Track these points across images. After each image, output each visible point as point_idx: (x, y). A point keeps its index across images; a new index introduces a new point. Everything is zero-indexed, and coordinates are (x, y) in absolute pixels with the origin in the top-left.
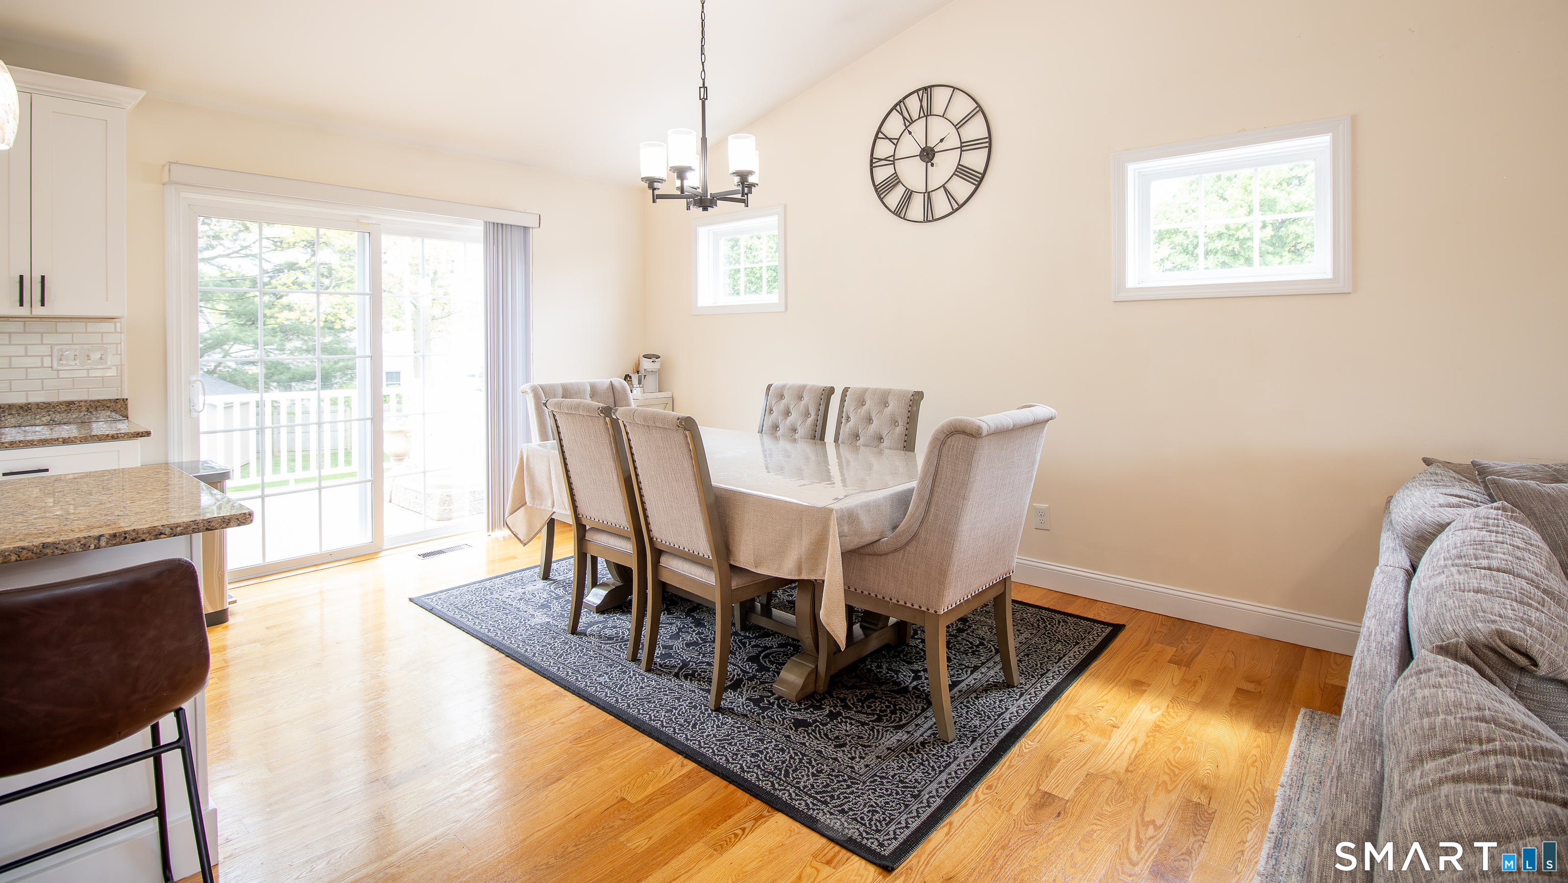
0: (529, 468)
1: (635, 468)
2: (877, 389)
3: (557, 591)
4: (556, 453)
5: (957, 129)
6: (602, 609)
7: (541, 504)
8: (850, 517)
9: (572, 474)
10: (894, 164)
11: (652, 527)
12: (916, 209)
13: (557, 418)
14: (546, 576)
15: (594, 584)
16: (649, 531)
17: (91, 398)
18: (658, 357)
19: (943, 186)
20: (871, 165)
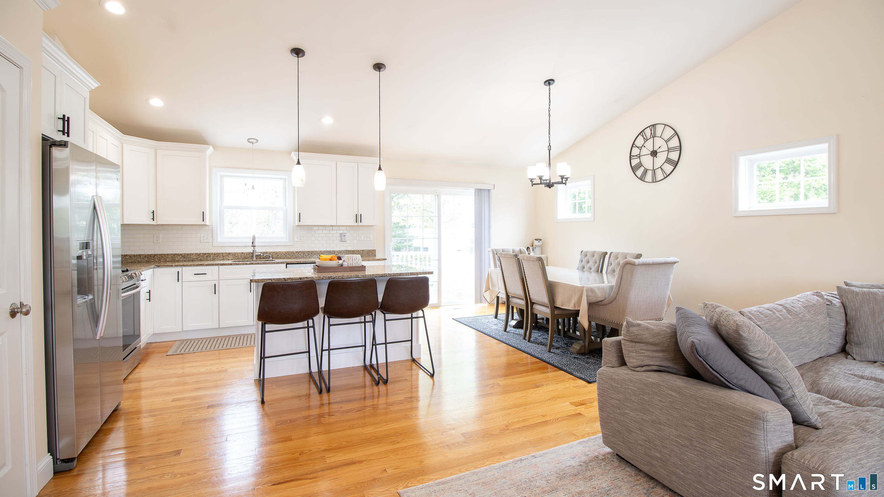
0: (491, 277)
1: (525, 275)
2: (623, 253)
3: (500, 322)
4: (500, 271)
5: (666, 143)
6: (515, 327)
7: (495, 289)
8: (592, 290)
9: (505, 278)
10: (640, 158)
11: (530, 294)
12: (649, 177)
13: (500, 258)
14: (496, 317)
15: (513, 319)
16: (529, 296)
17: (367, 249)
18: (541, 240)
19: (660, 167)
20: (630, 158)
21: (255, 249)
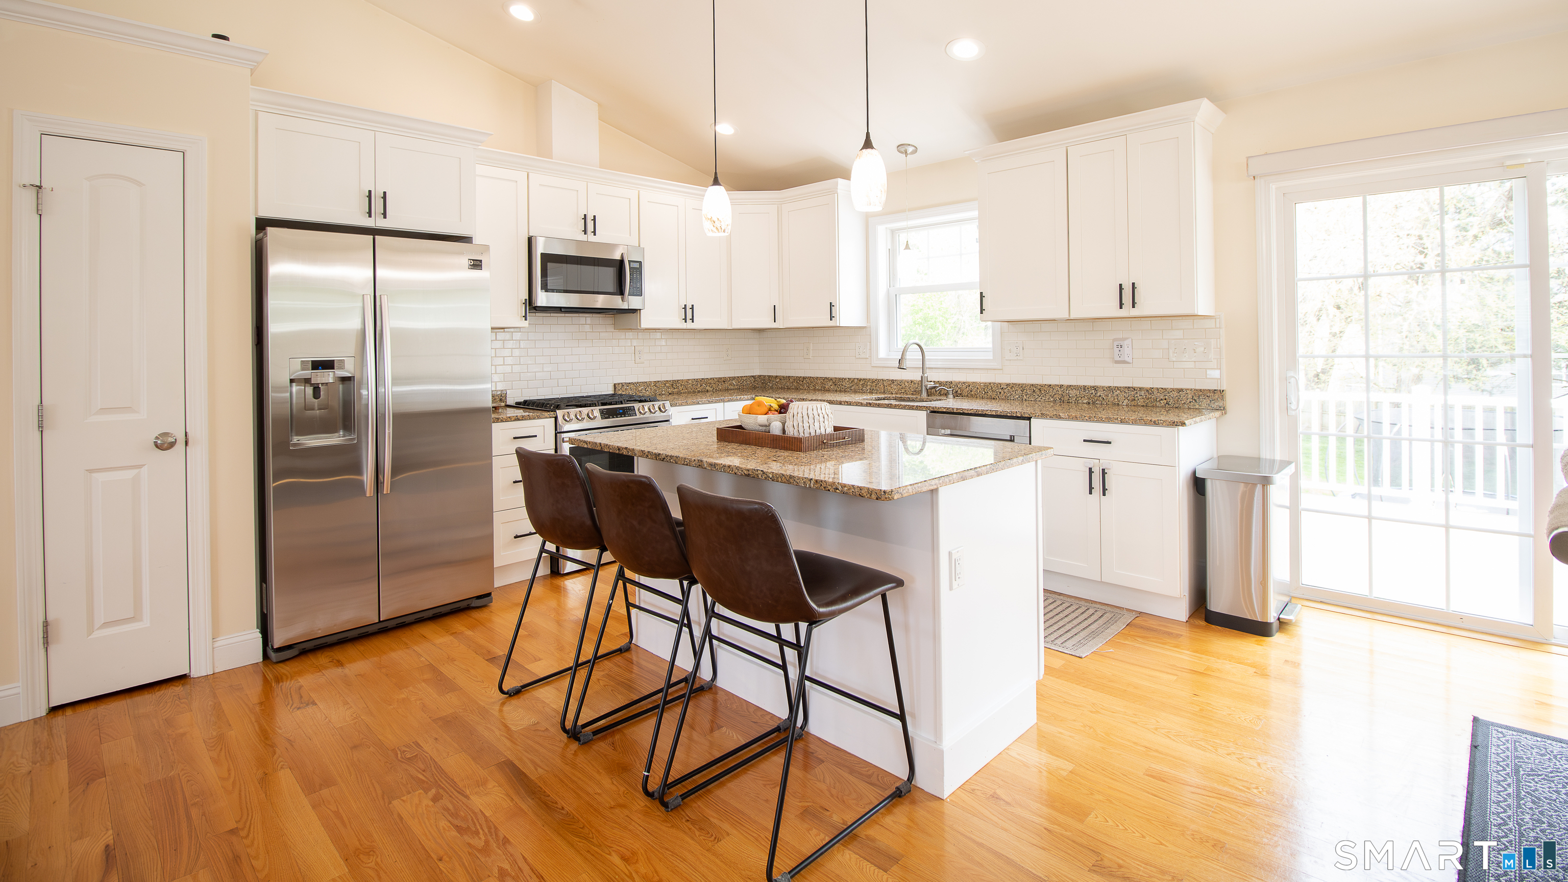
17: (1196, 387)
21: (926, 375)
